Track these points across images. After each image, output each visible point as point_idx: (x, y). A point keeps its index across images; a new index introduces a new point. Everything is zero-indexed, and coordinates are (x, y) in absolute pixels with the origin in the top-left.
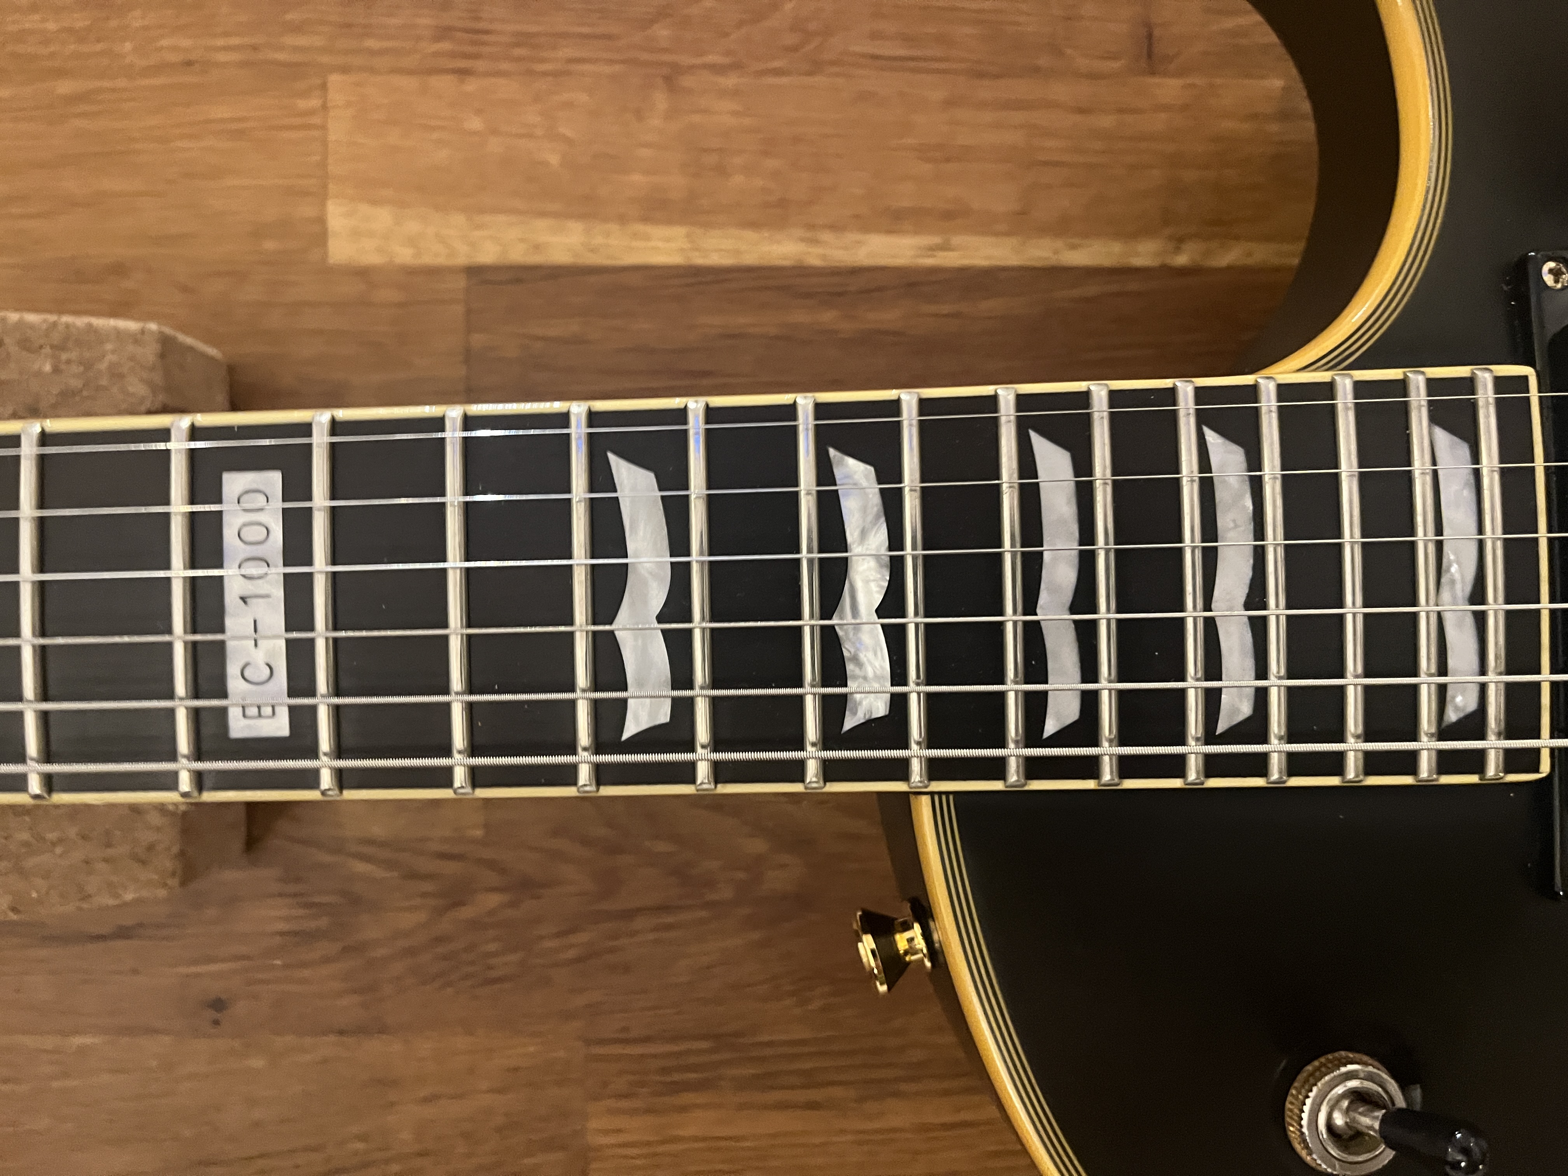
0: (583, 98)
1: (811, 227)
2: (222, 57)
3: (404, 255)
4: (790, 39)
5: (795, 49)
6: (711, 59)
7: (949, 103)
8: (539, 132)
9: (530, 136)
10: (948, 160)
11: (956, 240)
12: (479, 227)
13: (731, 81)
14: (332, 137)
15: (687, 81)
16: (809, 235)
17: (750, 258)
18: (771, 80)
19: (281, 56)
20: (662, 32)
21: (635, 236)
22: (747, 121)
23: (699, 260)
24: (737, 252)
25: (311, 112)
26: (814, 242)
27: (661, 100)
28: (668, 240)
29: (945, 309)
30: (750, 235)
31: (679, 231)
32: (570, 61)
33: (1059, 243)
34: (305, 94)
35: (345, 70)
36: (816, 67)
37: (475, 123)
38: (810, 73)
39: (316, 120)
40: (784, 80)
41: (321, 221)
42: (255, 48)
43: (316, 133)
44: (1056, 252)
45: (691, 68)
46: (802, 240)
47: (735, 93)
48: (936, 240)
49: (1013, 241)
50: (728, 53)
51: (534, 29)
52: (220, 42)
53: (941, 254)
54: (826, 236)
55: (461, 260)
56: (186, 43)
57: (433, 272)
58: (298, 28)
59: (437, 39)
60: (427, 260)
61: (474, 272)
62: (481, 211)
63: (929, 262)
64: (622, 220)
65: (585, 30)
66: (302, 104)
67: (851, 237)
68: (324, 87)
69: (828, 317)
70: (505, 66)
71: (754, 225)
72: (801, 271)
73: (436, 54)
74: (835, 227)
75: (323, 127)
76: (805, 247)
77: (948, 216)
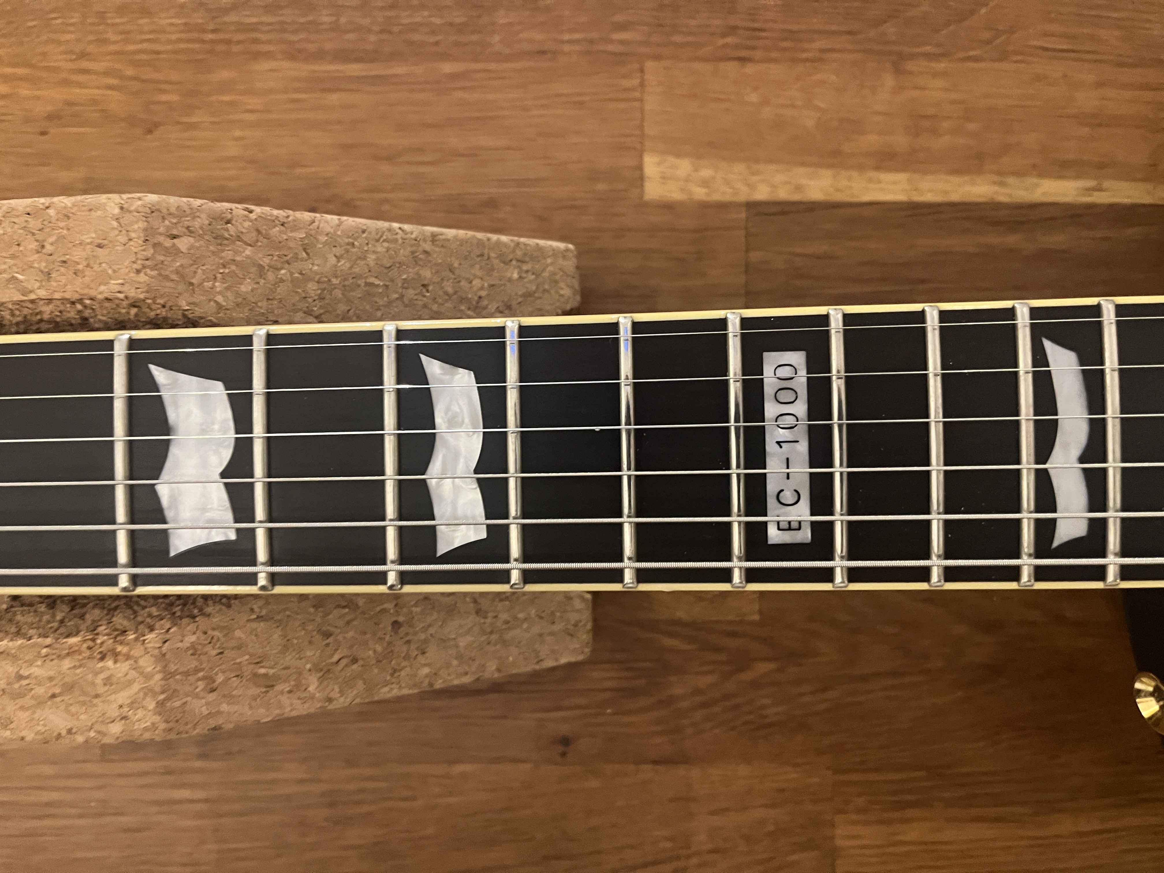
0: (833, 78)
1: (1000, 173)
2: (567, 48)
3: (700, 193)
4: (986, 35)
5: (989, 42)
6: (928, 49)
7: (1099, 84)
8: (799, 103)
9: (793, 106)
10: (1100, 125)
11: (1106, 184)
12: (753, 174)
13: (942, 65)
14: (648, 107)
15: (911, 66)
16: (999, 179)
17: (955, 197)
18: (971, 65)
19: (611, 48)
20: (890, 30)
21: (870, 180)
22: (954, 96)
23: (918, 198)
24: (946, 192)
25: (633, 89)
26: (1002, 184)
27: (889, 80)
28: (895, 183)
29: (1099, 234)
30: (955, 180)
31: (902, 177)
32: (822, 51)
34: (626, 76)
35: (657, 57)
36: (1003, 56)
37: (754, 98)
38: (1000, 60)
39: (637, 94)
40: (979, 65)
41: (640, 168)
42: (591, 42)
43: (637, 104)
45: (913, 56)
46: (995, 183)
47: (944, 74)
48: (1091, 183)
49: (1149, 186)
50: (938, 45)
51: (796, 27)
52: (566, 37)
53: (1096, 193)
54: (1011, 180)
55: (742, 198)
56: (538, 36)
57: (723, 206)
58: (622, 27)
59: (724, 35)
60: (716, 197)
61: (751, 206)
62: (757, 161)
63: (1087, 200)
64: (861, 168)
65: (833, 28)
66: (626, 83)
67: (1030, 181)
68: (642, 70)
69: (1012, 240)
70: (774, 55)
71: (958, 172)
72: (993, 206)
73: (726, 46)
74: (1018, 174)
75: (641, 100)
76: (996, 188)
77: (1101, 166)
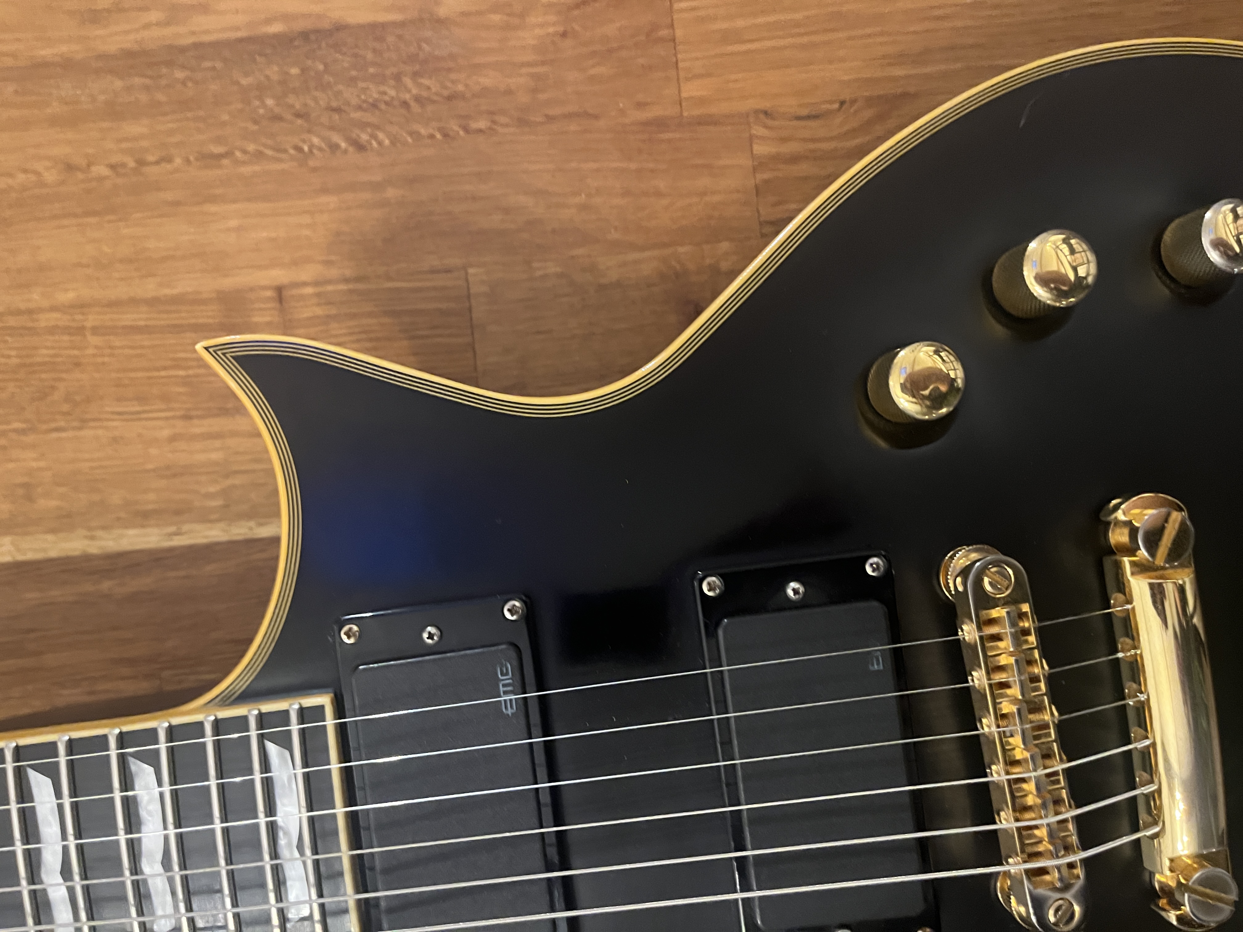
1: (89, 529)
4: (66, 407)
5: (68, 413)
6: (16, 425)
7: (173, 439)
10: (175, 475)
11: (186, 527)
13: (30, 438)
16: (89, 534)
18: (55, 435)
22: (42, 464)
23: (20, 558)
26: (92, 538)
29: (182, 573)
31: (7, 540)
33: (252, 524)
36: (83, 424)
38: (80, 428)
40: (63, 435)
44: (251, 529)
46: (86, 537)
47: (33, 446)
48: (173, 529)
49: (222, 525)
50: (26, 421)
53: (176, 538)
54: (99, 533)
63: (167, 544)
67: (117, 532)
69: (106, 585)
71: (53, 531)
72: (87, 558)
76: (86, 542)
77: (178, 512)
